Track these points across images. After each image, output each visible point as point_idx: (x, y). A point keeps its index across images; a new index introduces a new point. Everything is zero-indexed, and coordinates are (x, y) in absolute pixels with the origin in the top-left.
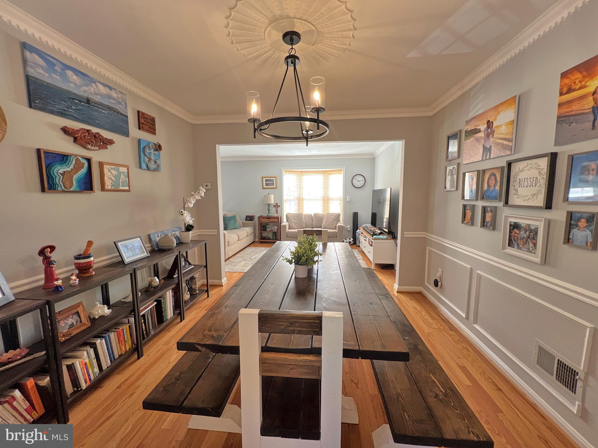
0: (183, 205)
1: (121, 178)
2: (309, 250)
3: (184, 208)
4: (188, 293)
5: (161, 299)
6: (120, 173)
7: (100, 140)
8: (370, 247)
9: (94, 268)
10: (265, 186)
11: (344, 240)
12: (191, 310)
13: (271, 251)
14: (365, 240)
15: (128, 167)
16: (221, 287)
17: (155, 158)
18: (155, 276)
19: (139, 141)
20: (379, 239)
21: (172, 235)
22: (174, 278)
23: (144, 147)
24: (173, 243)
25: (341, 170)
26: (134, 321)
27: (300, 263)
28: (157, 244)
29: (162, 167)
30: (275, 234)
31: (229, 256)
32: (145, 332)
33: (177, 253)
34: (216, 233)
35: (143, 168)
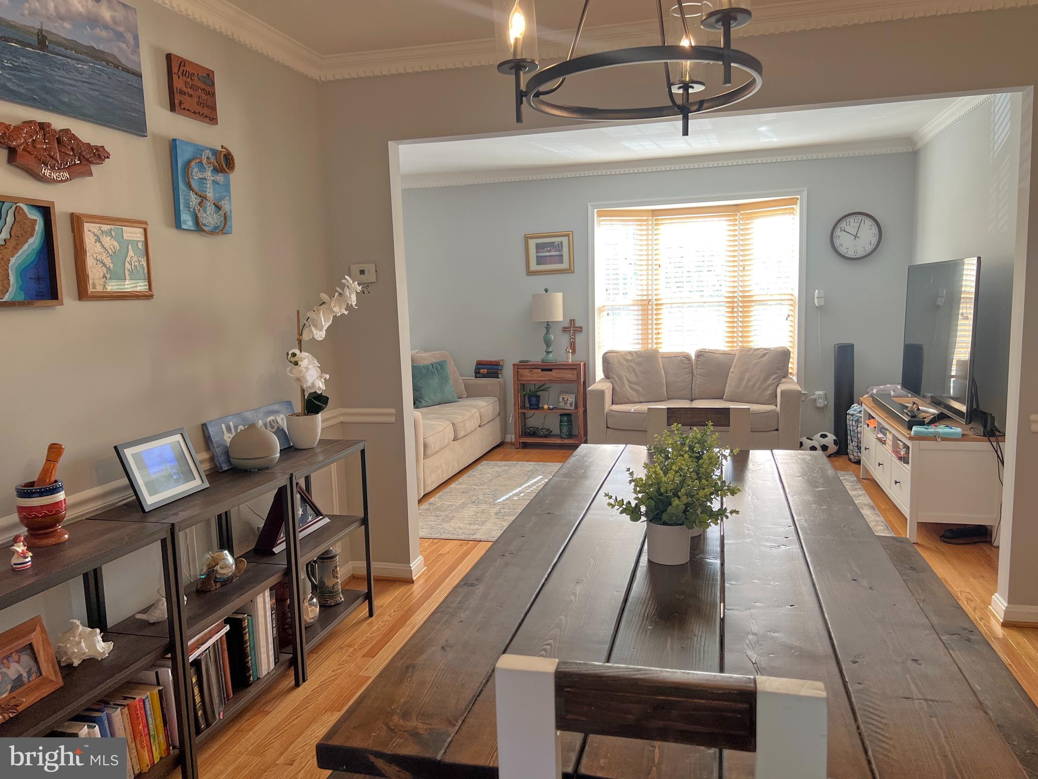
0: (296, 336)
1: (128, 259)
2: (694, 475)
3: (300, 342)
4: (315, 600)
5: (240, 616)
6: (125, 245)
7: (72, 149)
8: (901, 464)
9: (69, 520)
10: (534, 267)
11: (804, 440)
12: (323, 653)
13: (565, 475)
14: (879, 439)
15: (143, 225)
16: (409, 587)
17: (217, 195)
18: (222, 547)
19: (173, 145)
20: (934, 437)
21: (265, 425)
22: (274, 554)
23: (189, 163)
24: (270, 448)
25: (793, 202)
26: (171, 678)
27: (665, 517)
28: (227, 453)
29: (236, 222)
30: (567, 417)
31: (429, 489)
32: (200, 713)
33: (282, 481)
34: (393, 419)
35: (184, 227)
